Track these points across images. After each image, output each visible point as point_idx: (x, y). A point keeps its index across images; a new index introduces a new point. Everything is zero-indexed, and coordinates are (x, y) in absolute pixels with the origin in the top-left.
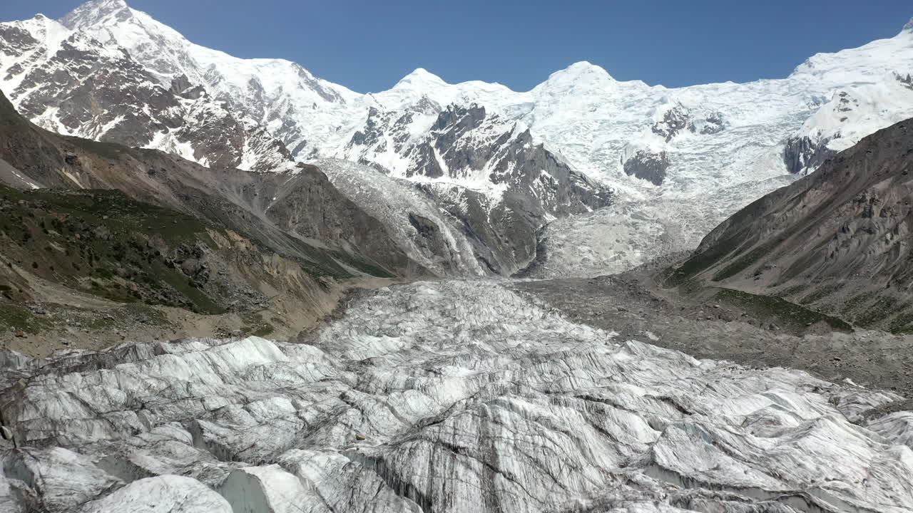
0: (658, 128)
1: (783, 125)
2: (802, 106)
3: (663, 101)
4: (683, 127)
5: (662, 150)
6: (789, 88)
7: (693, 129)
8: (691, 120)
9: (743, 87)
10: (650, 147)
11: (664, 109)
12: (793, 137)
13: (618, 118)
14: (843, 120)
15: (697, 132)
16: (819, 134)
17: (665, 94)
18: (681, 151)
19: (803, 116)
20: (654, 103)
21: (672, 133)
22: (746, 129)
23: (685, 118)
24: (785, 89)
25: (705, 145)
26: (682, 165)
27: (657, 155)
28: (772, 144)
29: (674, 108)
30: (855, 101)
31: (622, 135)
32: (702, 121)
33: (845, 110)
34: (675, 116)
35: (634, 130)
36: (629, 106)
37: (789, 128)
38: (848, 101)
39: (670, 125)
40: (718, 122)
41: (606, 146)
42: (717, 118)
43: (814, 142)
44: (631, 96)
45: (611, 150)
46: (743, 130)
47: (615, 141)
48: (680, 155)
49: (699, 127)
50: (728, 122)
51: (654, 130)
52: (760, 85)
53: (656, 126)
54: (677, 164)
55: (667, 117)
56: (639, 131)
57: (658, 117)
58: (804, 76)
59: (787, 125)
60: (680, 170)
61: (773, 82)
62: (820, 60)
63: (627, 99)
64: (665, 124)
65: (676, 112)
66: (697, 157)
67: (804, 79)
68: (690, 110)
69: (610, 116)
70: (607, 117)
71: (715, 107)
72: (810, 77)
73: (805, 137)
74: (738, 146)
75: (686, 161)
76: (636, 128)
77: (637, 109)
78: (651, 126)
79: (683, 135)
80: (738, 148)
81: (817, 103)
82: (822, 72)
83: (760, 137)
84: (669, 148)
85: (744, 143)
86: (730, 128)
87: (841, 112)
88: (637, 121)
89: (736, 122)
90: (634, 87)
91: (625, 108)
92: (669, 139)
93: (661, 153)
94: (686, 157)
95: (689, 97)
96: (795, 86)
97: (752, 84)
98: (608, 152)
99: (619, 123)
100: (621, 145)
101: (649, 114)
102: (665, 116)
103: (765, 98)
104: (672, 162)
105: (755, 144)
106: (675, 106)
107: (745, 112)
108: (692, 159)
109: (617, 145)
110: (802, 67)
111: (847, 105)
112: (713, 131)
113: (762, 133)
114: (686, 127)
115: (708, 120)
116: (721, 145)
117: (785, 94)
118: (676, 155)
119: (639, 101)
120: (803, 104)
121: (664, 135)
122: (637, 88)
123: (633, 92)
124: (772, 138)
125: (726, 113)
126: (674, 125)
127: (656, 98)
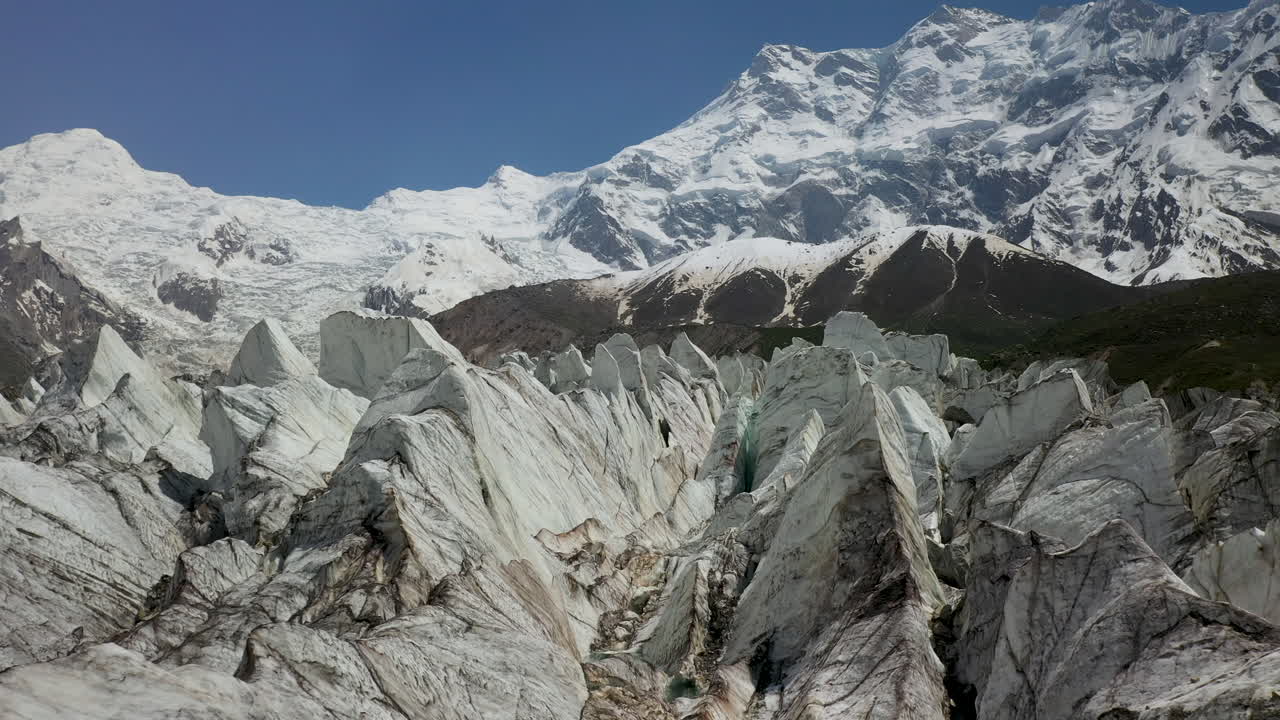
0: (207, 246)
1: (362, 268)
2: (380, 249)
3: (213, 211)
4: (239, 250)
5: (212, 276)
6: (367, 224)
7: (251, 254)
8: (250, 242)
9: (312, 211)
10: (196, 271)
11: (214, 222)
12: (375, 285)
13: (145, 222)
14: (428, 274)
15: (257, 259)
16: (404, 286)
17: (215, 202)
18: (237, 281)
19: (386, 263)
20: (201, 211)
21: (224, 255)
22: (318, 266)
23: (242, 239)
24: (362, 224)
25: (270, 278)
26: (239, 299)
27: (206, 282)
28: (350, 289)
29: (229, 224)
30: (441, 255)
31: (154, 246)
32: (264, 247)
33: (431, 263)
34: (229, 234)
35: (172, 244)
36: (163, 209)
37: (369, 273)
38: (434, 255)
39: (222, 244)
40: (285, 252)
41: (131, 258)
42: (283, 246)
43: (398, 294)
44: (164, 194)
45: (138, 265)
46: (314, 266)
47: (145, 254)
48: (237, 286)
49: (260, 254)
50: (296, 254)
51: (201, 248)
52: (333, 213)
53: (204, 243)
54: (233, 298)
55: (220, 234)
56: (180, 245)
57: (207, 231)
58: (383, 212)
59: (368, 269)
60: (237, 306)
61: (349, 212)
62: (402, 196)
63: (159, 198)
64: (216, 242)
65: (231, 229)
66: (259, 292)
67: (385, 216)
68: (248, 229)
69: (134, 216)
70: (128, 217)
71: (280, 231)
72: (389, 213)
73: (389, 288)
74: (310, 286)
75: (244, 295)
76: (173, 240)
77: (175, 215)
78: (197, 242)
79: (238, 261)
80: (310, 289)
81: (398, 248)
82: (404, 212)
83: (336, 279)
84: (222, 276)
85: (318, 283)
86: (300, 262)
87: (427, 266)
88: (177, 231)
89: (306, 255)
90: (168, 183)
91: (156, 210)
92: (221, 262)
93: (212, 280)
94: (245, 290)
95: (247, 211)
96: (375, 223)
97: (323, 210)
98: (133, 267)
99: (149, 229)
100: (153, 260)
101: (194, 225)
102: (217, 232)
103: (341, 231)
104: (226, 294)
105: (331, 286)
106: (229, 220)
107: (318, 245)
108: (253, 294)
109: (148, 260)
110: (380, 200)
111: (433, 259)
112: (278, 262)
113: (338, 274)
114: (243, 250)
115: (272, 247)
116: (290, 282)
117: (363, 231)
118: (231, 285)
119: (179, 204)
120: (382, 246)
121: (214, 257)
122: (171, 184)
123: (169, 189)
124: (350, 282)
125: (294, 242)
126: (227, 246)
127: (203, 204)
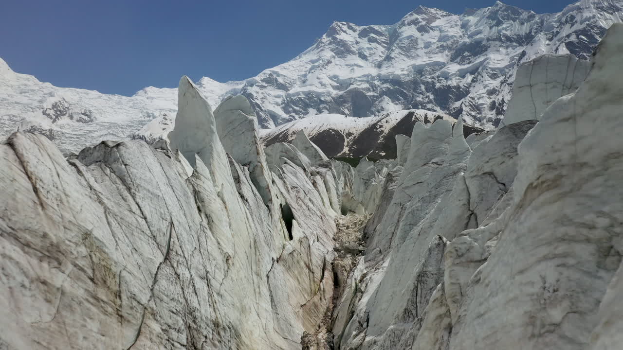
0: (47, 112)
1: (130, 126)
2: (140, 116)
3: (51, 95)
4: (64, 115)
5: (50, 128)
6: (134, 104)
7: (71, 117)
8: (70, 111)
9: (104, 96)
10: (41, 125)
11: (52, 100)
12: (136, 134)
13: (15, 99)
14: (164, 129)
15: (74, 121)
16: (151, 135)
17: (52, 90)
18: (64, 131)
19: (142, 123)
20: (45, 94)
21: (57, 117)
22: (108, 124)
23: (67, 109)
24: (131, 104)
25: (80, 130)
26: (64, 140)
27: (46, 130)
28: (123, 136)
29: (60, 101)
30: (171, 120)
31: (20, 112)
32: (78, 113)
33: (165, 124)
34: (59, 107)
35: (29, 111)
36: (25, 93)
37: (134, 129)
38: (167, 120)
39: (56, 111)
40: (89, 116)
41: (6, 118)
42: (88, 113)
43: (147, 139)
44: (26, 85)
45: (10, 122)
46: (106, 124)
47: (14, 116)
48: (63, 133)
49: (76, 117)
50: (95, 117)
51: (44, 113)
52: (116, 98)
53: (46, 111)
54: (60, 139)
55: (54, 106)
56: (32, 112)
57: (48, 104)
58: (142, 98)
59: (132, 126)
60: (62, 143)
61: (124, 97)
62: (151, 90)
63: (22, 87)
64: (52, 110)
65: (61, 104)
66: (75, 137)
67: (142, 100)
68: (70, 105)
69: (9, 96)
70: (6, 96)
71: (87, 106)
72: (145, 99)
73: (143, 136)
74: (102, 134)
75: (67, 138)
76: (29, 109)
77: (31, 96)
78: (42, 110)
79: (64, 120)
80: (102, 135)
81: (149, 116)
82: (152, 98)
83: (116, 131)
84: (55, 128)
85: (106, 133)
86: (96, 121)
87: (163, 125)
88: (31, 104)
89: (101, 119)
90: (28, 80)
91: (21, 93)
92: (54, 121)
93: (49, 130)
94: (67, 135)
95: (70, 95)
96: (137, 103)
97: (111, 96)
98: (7, 122)
99: (16, 103)
100: (18, 119)
101: (40, 102)
102: (53, 105)
103: (119, 106)
104: (57, 137)
105: (113, 134)
106: (60, 100)
107: (107, 113)
108: (71, 138)
109: (15, 119)
110: (140, 92)
111: (166, 122)
112: (85, 122)
113: (117, 129)
114: (67, 115)
115: (83, 114)
116: (91, 132)
117: (131, 107)
118: (60, 133)
119: (33, 90)
120: (141, 115)
121: (51, 118)
122: (30, 81)
123: (26, 82)
124: (123, 132)
125: (94, 111)
126: (58, 113)
127: (46, 91)
